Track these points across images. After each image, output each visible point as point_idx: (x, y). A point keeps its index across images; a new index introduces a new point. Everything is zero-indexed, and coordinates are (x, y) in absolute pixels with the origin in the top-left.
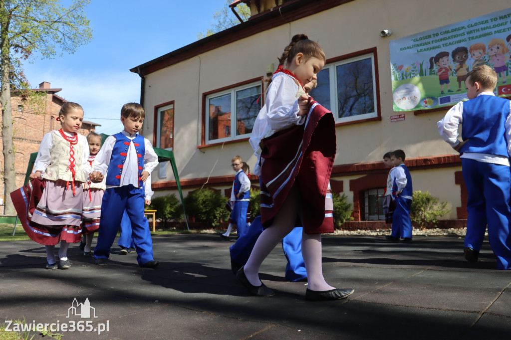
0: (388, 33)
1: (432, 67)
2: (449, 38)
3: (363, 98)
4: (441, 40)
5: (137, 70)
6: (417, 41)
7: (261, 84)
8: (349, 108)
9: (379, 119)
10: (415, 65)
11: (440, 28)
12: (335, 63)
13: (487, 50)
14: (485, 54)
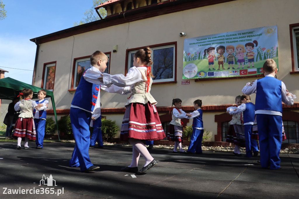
0: (184, 35)
2: (216, 40)
3: (168, 69)
4: (212, 41)
5: (35, 40)
6: (199, 40)
7: (109, 56)
8: (160, 74)
9: (175, 82)
10: (196, 53)
11: (212, 35)
12: (153, 48)
13: (235, 50)
14: (234, 51)
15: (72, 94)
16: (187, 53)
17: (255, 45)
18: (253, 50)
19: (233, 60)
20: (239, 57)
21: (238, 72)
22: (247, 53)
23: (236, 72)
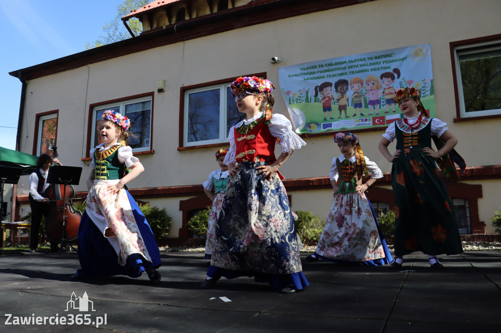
0: (278, 60)
1: (316, 95)
2: (333, 70)
4: (326, 71)
5: (18, 74)
6: (304, 69)
7: (151, 99)
10: (301, 92)
11: (325, 60)
12: (225, 84)
13: (365, 85)
14: (363, 87)
16: (286, 90)
17: (396, 75)
18: (394, 84)
19: (361, 101)
20: (370, 97)
21: (370, 120)
22: (384, 89)
23: (366, 120)
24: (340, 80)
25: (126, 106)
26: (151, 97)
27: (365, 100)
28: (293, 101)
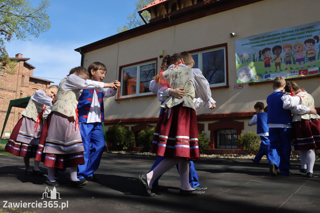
0: (235, 35)
1: (260, 57)
2: (271, 40)
4: (266, 40)
5: (79, 50)
6: (252, 40)
7: (156, 62)
9: (227, 87)
10: (250, 55)
11: (266, 33)
12: (202, 51)
13: (293, 48)
14: (292, 50)
15: (119, 103)
16: (240, 54)
17: (316, 41)
18: (314, 46)
19: (291, 59)
20: (297, 56)
21: (297, 72)
22: (307, 50)
23: (294, 72)
24: (276, 46)
25: (141, 67)
26: (156, 61)
27: (294, 59)
28: (245, 61)
